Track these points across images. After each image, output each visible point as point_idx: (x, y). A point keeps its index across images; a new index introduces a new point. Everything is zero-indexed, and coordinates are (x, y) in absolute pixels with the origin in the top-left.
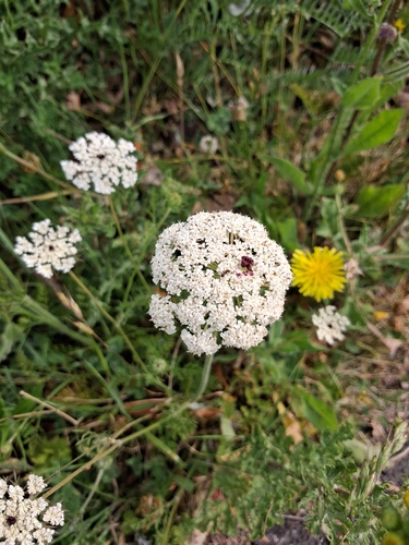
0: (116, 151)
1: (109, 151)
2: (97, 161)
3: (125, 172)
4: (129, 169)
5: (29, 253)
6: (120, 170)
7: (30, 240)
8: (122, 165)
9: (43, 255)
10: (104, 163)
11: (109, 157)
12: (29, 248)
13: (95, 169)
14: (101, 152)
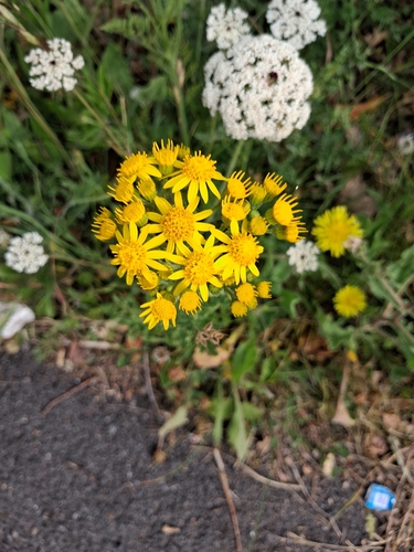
0: (310, 21)
1: (306, 16)
2: (293, 13)
3: (298, 37)
4: (303, 37)
5: (216, 18)
6: (297, 32)
7: (226, 13)
8: (302, 31)
9: (221, 27)
10: (294, 19)
11: (301, 19)
12: (220, 16)
13: (286, 16)
14: (301, 12)
